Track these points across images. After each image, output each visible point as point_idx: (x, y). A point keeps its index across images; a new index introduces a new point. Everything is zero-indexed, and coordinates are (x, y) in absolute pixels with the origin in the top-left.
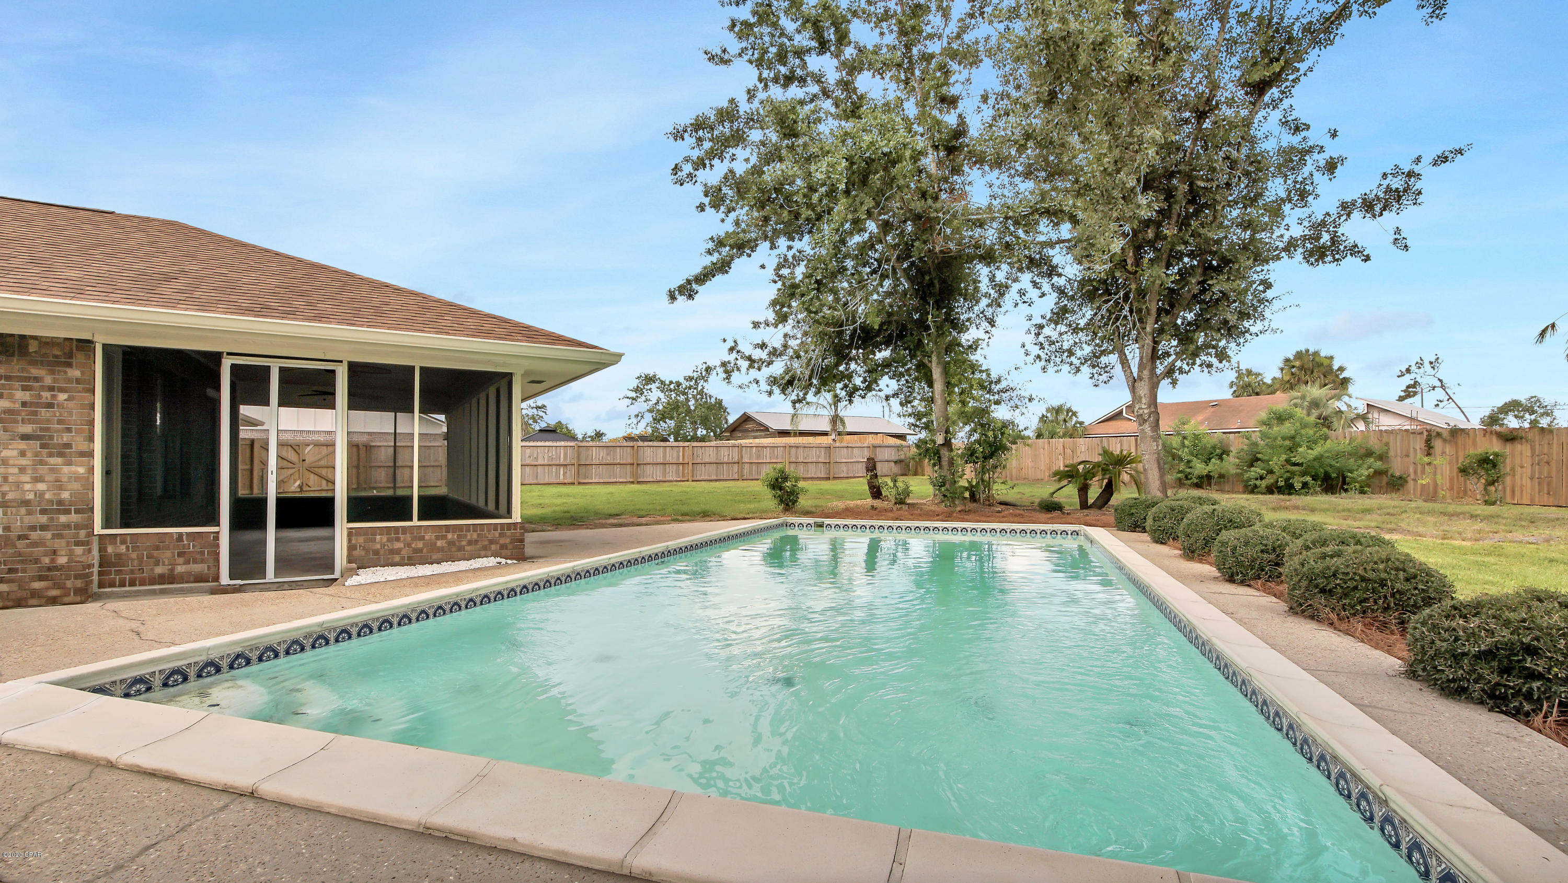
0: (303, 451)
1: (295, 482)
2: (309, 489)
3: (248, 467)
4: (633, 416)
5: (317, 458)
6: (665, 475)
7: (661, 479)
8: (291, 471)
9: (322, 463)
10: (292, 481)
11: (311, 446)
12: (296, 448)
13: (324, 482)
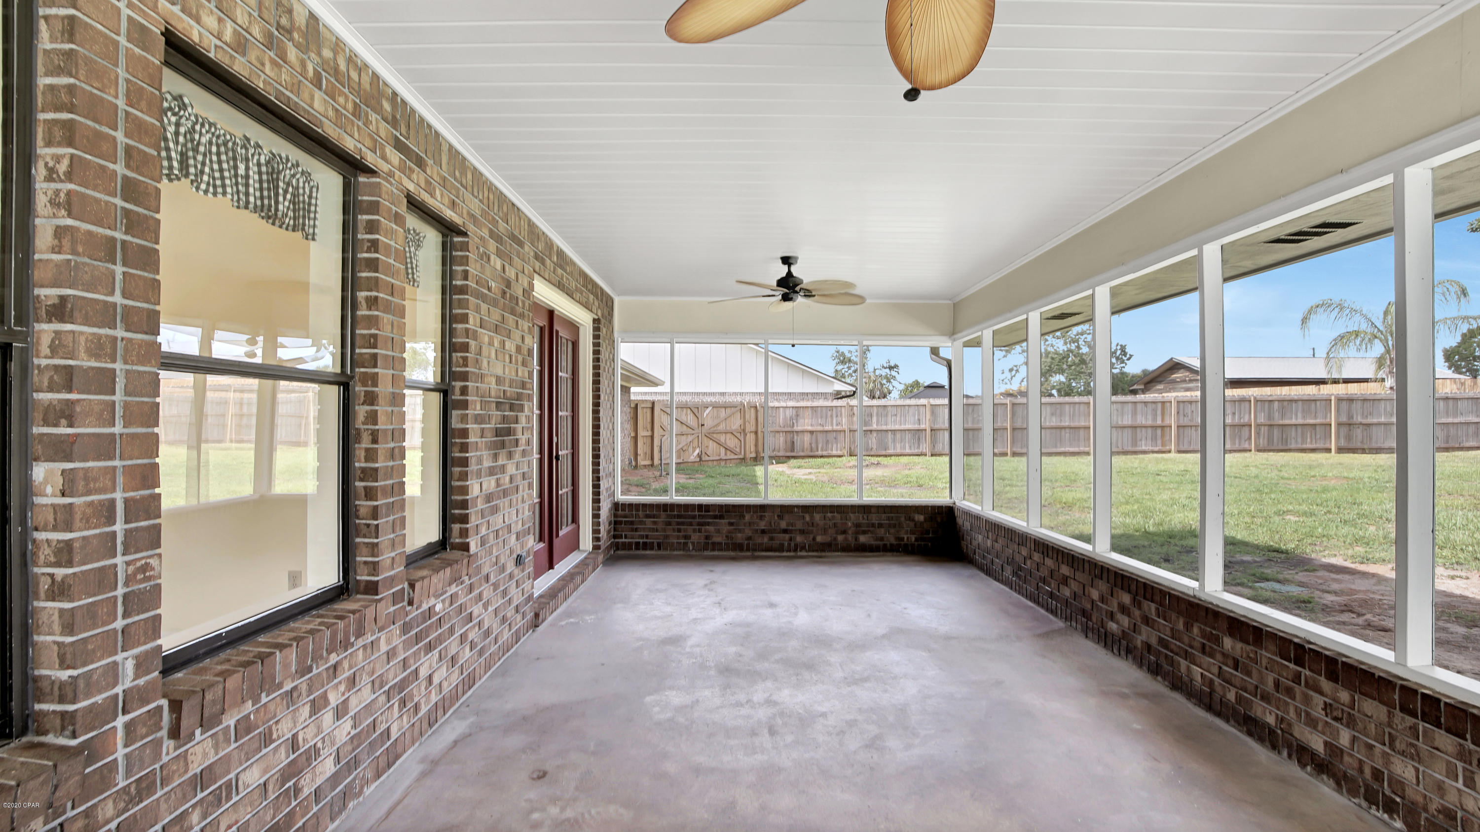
0: (702, 415)
1: (694, 451)
2: (707, 458)
3: (649, 433)
4: (1006, 371)
5: (716, 422)
6: (1135, 442)
7: (1130, 448)
8: (690, 438)
9: (722, 427)
10: (691, 449)
11: (710, 408)
12: (695, 411)
13: (723, 450)
